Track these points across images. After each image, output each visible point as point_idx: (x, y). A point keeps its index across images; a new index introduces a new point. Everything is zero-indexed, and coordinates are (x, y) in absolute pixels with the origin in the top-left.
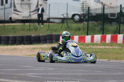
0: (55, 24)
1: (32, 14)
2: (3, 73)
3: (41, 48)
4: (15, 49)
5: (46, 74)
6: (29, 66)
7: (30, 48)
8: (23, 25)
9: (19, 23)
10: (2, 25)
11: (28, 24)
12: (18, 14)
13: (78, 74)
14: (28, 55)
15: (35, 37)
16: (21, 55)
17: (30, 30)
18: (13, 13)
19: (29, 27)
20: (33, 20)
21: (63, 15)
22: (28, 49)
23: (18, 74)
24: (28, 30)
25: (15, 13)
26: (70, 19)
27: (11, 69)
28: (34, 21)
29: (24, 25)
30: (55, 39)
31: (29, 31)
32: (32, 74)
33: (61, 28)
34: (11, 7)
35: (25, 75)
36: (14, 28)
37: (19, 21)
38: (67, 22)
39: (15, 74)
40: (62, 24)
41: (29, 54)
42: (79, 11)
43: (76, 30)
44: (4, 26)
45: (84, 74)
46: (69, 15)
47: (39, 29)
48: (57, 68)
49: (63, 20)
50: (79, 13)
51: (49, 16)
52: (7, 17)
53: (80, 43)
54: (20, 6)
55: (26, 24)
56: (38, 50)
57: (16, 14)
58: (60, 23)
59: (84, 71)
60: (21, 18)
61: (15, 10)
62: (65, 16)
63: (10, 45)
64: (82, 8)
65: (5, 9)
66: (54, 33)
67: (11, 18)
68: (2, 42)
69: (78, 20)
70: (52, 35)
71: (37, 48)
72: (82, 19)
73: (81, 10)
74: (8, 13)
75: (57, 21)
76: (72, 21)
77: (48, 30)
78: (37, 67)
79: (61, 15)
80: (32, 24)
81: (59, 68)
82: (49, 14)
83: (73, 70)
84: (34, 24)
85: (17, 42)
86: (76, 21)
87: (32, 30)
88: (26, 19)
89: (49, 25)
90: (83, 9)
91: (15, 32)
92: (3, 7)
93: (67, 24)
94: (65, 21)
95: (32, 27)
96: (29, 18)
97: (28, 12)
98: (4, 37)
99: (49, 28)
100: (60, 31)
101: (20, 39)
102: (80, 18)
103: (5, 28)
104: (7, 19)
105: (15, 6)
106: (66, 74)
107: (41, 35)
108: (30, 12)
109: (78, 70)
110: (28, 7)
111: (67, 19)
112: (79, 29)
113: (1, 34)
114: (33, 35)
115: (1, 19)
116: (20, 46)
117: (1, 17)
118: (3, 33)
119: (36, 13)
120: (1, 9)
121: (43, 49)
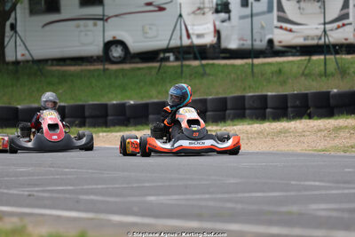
1: (332, 30)
4: (285, 132)
6: (317, 183)
7: (326, 129)
8: (306, 62)
9: (293, 55)
10: (246, 63)
11: (322, 57)
12: (291, 31)
14: (320, 148)
15: (340, 96)
16: (298, 150)
17: (325, 74)
18: (276, 27)
19: (322, 68)
20: (334, 46)
22: (320, 130)
23: (284, 209)
24: (320, 76)
25: (281, 28)
27: (264, 191)
28: (337, 47)
29: (309, 60)
31: (323, 78)
32: (323, 206)
34: (270, 10)
36: (280, 71)
37: (294, 51)
41: (322, 145)
44: (253, 64)
52: (261, 41)
54: (298, 5)
55: (315, 58)
56: (349, 132)
57: (286, 29)
60: (299, 41)
61: (280, 19)
63: (269, 121)
65: (252, 15)
67: (271, 42)
68: (247, 112)
71: (346, 127)
74: (262, 27)
84: (338, 56)
85: (289, 110)
87: (333, 75)
88: (314, 42)
91: (283, 83)
92: (247, 11)
96: (322, 42)
97: (320, 24)
98: (252, 97)
101: (298, 103)
103: (255, 70)
104: (261, 44)
105: (280, 8)
108: (325, 24)
110: (320, 7)
113: (244, 89)
114: (335, 90)
115: (243, 45)
116: (298, 121)
117: (244, 40)
118: (250, 87)
119: (344, 25)
120: (242, 17)
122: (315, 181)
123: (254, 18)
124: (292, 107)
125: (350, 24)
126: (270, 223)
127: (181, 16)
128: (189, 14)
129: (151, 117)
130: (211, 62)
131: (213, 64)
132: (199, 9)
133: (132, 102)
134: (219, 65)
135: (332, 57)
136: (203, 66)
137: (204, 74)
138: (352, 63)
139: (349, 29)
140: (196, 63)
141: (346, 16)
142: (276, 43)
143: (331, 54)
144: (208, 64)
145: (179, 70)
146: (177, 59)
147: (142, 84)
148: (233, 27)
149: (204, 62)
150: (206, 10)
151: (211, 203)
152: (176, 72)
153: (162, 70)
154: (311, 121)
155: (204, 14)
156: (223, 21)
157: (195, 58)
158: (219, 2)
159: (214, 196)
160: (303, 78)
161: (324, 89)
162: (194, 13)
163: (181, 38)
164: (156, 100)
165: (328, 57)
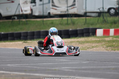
0: (92, 18)
1: (70, 9)
2: (38, 68)
3: (78, 41)
5: (80, 67)
6: (64, 60)
7: (67, 42)
9: (57, 17)
10: (41, 20)
11: (66, 18)
12: (56, 9)
13: (110, 67)
15: (72, 31)
17: (67, 24)
18: (51, 8)
19: (66, 22)
20: (70, 14)
21: (99, 9)
23: (53, 69)
24: (66, 24)
25: (53, 8)
26: (106, 12)
27: (47, 63)
28: (72, 15)
29: (62, 19)
30: (92, 33)
32: (66, 68)
33: (98, 21)
34: (49, 2)
35: (60, 69)
36: (52, 23)
38: (103, 16)
39: (50, 68)
40: (98, 18)
42: (115, 5)
43: (112, 23)
45: (116, 67)
46: (105, 9)
47: (76, 23)
48: (92, 61)
49: (100, 14)
50: (115, 7)
51: (86, 10)
52: (46, 12)
53: (115, 36)
54: (58, 1)
55: (64, 18)
56: (75, 43)
57: (54, 9)
58: (97, 17)
59: (117, 63)
60: (59, 13)
61: (53, 5)
62: (101, 9)
64: (117, 1)
65: (43, 4)
66: (91, 27)
67: (49, 13)
68: (41, 36)
69: (114, 13)
70: (89, 29)
71: (74, 42)
72: (117, 12)
73: (116, 4)
74: (47, 8)
75: (93, 15)
76: (108, 14)
77: (85, 24)
78: (73, 61)
79: (97, 9)
80: (69, 18)
81: (93, 61)
82: (86, 8)
83: (106, 63)
84: (72, 18)
86: (112, 14)
87: (70, 24)
88: (64, 13)
89: (86, 19)
90: (118, 3)
92: (41, 3)
93: (103, 18)
94: (102, 14)
95: (70, 22)
96: (66, 13)
97: (66, 7)
98: (43, 31)
99: (86, 22)
100: (96, 24)
102: (116, 11)
103: (44, 22)
104: (46, 14)
105: (53, 2)
106: (99, 67)
107: (78, 29)
108: (67, 7)
109: (111, 63)
110: (66, 2)
111: (103, 12)
112: (115, 23)
113: (40, 29)
114: (71, 29)
115: (40, 14)
117: (40, 12)
118: (42, 28)
119: (74, 8)
120: (40, 5)
121: (80, 43)
122: (64, 59)
123: (44, 6)
125: (76, 7)
126: (49, 73)
127: (19, 4)
128: (22, 4)
129: (9, 38)
131: (30, 21)
132: (25, 2)
133: (3, 33)
134: (32, 21)
136: (27, 21)
137: (27, 24)
140: (24, 20)
141: (74, 5)
142: (51, 14)
146: (18, 19)
147: (6, 27)
148: (37, 8)
149: (27, 20)
150: (28, 2)
151: (29, 67)
152: (17, 23)
153: (13, 22)
155: (27, 3)
156: (34, 6)
157: (24, 18)
159: (30, 64)
160: (60, 25)
162: (24, 3)
163: (19, 11)
164: (11, 32)
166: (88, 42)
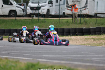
0: (102, 18)
10: (57, 19)
12: (70, 10)
15: (86, 29)
18: (66, 9)
19: (80, 21)
20: (84, 15)
25: (67, 9)
30: (103, 31)
31: (80, 24)
34: (64, 4)
36: (67, 22)
37: (71, 16)
44: (59, 19)
47: (88, 22)
63: (65, 36)
65: (60, 5)
66: (102, 26)
67: (64, 13)
70: (100, 28)
71: (89, 38)
74: (62, 9)
77: (96, 24)
82: (97, 10)
85: (71, 33)
87: (83, 23)
89: (97, 19)
91: (68, 25)
101: (73, 31)
103: (60, 21)
104: (61, 14)
105: (67, 3)
107: (91, 27)
108: (81, 8)
113: (57, 27)
115: (56, 14)
116: (74, 36)
117: (56, 12)
118: (58, 26)
119: (86, 9)
121: (95, 39)
123: (60, 6)
124: (72, 32)
130: (47, 18)
131: (47, 19)
134: (49, 19)
135: (83, 18)
136: (45, 19)
137: (45, 22)
138: (88, 20)
139: (87, 10)
140: (43, 18)
141: (86, 6)
142: (66, 14)
143: (83, 17)
144: (46, 19)
145: (38, 20)
147: (27, 24)
148: (53, 8)
149: (45, 18)
152: (37, 21)
153: (32, 20)
154: (77, 36)
156: (50, 7)
157: (42, 17)
158: (49, 1)
160: (74, 24)
161: (81, 27)
164: (31, 29)
165: (81, 18)
166: (101, 39)
